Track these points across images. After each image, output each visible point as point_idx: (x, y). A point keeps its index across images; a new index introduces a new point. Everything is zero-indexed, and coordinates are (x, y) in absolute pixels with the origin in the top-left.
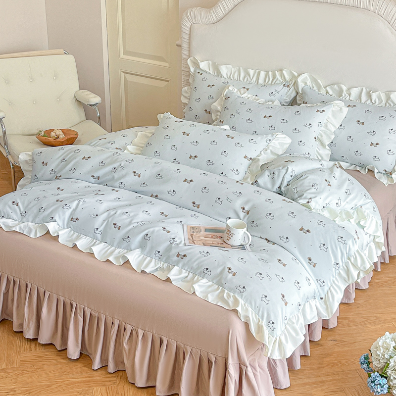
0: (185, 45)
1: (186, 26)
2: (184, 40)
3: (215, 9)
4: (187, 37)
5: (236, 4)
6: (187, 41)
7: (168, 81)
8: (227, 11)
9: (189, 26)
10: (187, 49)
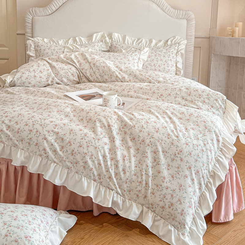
0: (29, 30)
1: (29, 18)
2: (27, 27)
3: (50, 6)
4: (30, 25)
5: (64, 2)
6: (30, 27)
7: (8, 59)
8: (58, 6)
9: (31, 18)
10: (30, 32)
